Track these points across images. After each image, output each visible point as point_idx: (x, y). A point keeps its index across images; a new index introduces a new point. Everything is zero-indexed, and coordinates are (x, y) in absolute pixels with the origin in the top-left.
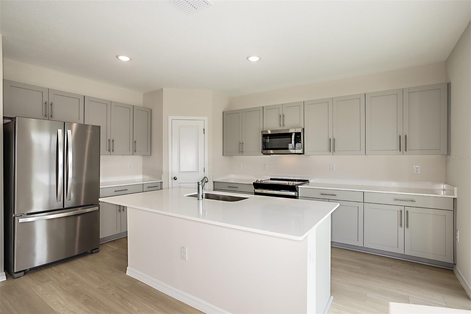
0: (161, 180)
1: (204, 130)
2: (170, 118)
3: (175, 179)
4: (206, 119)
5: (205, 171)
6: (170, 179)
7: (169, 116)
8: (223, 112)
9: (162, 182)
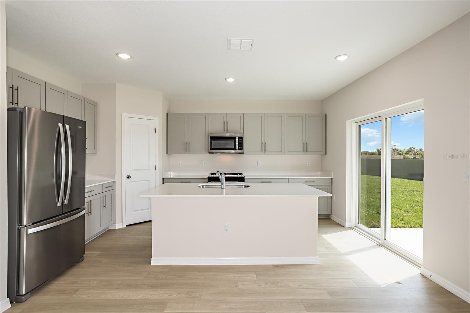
0: (114, 179)
1: (155, 129)
2: (124, 115)
3: (128, 177)
4: (157, 119)
5: (156, 169)
6: (123, 177)
7: (122, 113)
8: (167, 114)
9: (115, 181)
